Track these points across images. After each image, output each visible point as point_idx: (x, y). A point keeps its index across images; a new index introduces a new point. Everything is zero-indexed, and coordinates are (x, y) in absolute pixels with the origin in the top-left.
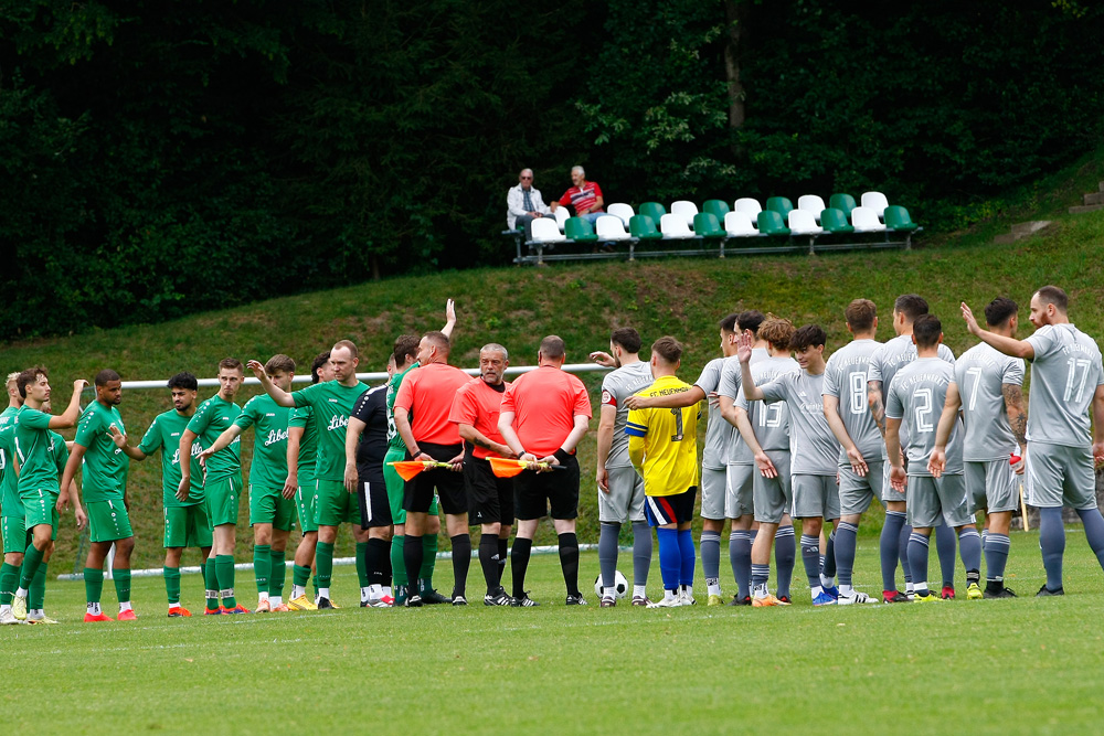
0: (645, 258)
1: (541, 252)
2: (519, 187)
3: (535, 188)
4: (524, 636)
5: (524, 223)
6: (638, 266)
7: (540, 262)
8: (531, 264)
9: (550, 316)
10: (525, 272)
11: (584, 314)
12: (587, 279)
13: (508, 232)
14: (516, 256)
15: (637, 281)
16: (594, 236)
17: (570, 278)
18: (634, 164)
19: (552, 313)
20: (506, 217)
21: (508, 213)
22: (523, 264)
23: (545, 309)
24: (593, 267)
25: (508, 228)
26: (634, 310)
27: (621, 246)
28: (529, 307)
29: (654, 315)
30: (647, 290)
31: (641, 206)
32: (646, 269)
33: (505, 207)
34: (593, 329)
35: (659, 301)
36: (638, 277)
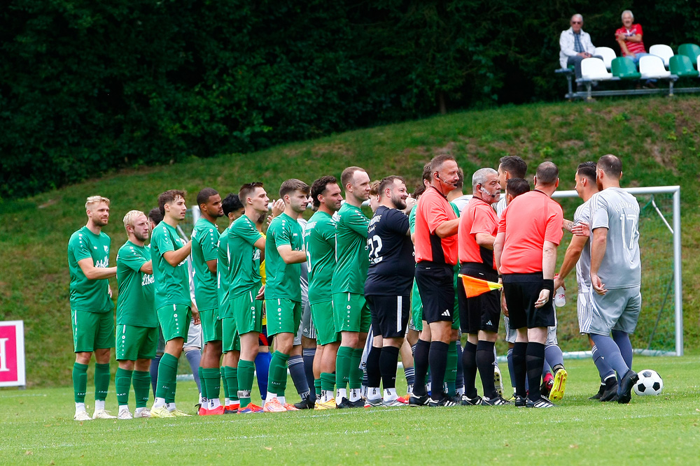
0: (683, 94)
1: (589, 88)
2: (570, 31)
3: (585, 31)
4: (568, 428)
5: (575, 63)
6: (676, 101)
7: (589, 98)
8: (581, 99)
9: (598, 145)
10: (576, 107)
11: (629, 144)
12: (632, 112)
13: (561, 70)
14: (567, 92)
15: (676, 114)
16: (637, 74)
17: (616, 112)
18: (674, 9)
19: (600, 143)
20: (559, 57)
21: (561, 54)
22: (574, 100)
23: (594, 139)
24: (637, 101)
25: (560, 67)
26: (673, 140)
27: (661, 83)
28: (580, 137)
29: (692, 144)
30: (685, 122)
31: (681, 47)
32: (684, 103)
33: (557, 49)
34: (637, 157)
35: (695, 132)
36: (676, 111)
